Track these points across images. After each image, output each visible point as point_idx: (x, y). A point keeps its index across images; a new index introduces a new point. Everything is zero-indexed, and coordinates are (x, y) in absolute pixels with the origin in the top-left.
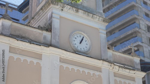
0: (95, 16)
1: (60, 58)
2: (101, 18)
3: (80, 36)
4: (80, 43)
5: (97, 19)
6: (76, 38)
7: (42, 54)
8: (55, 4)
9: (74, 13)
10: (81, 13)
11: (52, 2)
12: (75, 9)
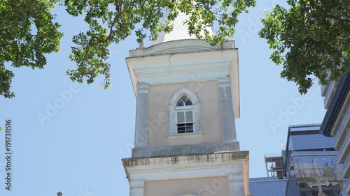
0: (213, 156)
2: (225, 155)
5: (219, 160)
8: (132, 165)
9: (171, 165)
10: (183, 160)
11: (126, 163)
12: (170, 159)
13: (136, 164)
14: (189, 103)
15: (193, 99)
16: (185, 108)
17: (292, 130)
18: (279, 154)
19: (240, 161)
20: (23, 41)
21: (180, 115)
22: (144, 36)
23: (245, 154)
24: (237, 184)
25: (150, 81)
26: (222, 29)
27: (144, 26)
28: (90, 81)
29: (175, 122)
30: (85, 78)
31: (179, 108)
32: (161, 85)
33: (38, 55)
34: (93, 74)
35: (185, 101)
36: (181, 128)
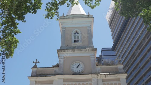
0: (86, 50)
1: (63, 80)
2: (90, 50)
3: (77, 64)
4: (77, 68)
5: (88, 51)
6: (74, 66)
7: (53, 81)
9: (72, 52)
10: (76, 51)
11: (58, 51)
12: (72, 50)
13: (61, 52)
14: (78, 34)
15: (79, 32)
16: (77, 35)
17: (103, 49)
18: (99, 57)
19: (94, 51)
20: (29, 4)
21: (75, 37)
22: (69, 5)
23: (96, 49)
24: (93, 59)
25: (66, 26)
26: (96, 3)
27: (70, 2)
28: (51, 18)
29: (73, 39)
30: (50, 17)
31: (75, 35)
32: (70, 28)
33: (34, 9)
34: (52, 16)
35: (76, 33)
36: (75, 41)
